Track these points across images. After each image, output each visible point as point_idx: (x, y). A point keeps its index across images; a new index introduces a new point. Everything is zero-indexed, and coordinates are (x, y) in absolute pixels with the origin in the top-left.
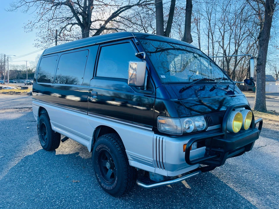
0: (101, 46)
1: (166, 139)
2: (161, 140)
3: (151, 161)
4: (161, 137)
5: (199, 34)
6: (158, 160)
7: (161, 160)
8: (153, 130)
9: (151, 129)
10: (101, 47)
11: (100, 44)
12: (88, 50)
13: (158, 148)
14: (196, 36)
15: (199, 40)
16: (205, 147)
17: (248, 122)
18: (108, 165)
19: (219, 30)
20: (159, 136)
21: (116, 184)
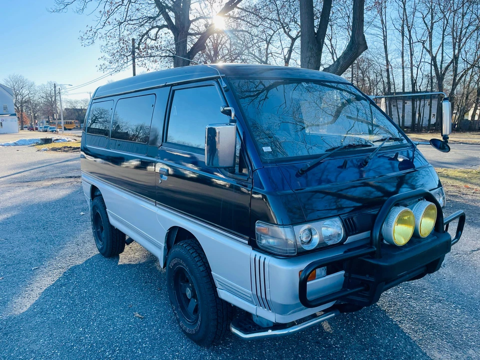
0: (174, 88)
1: (270, 261)
2: (262, 261)
3: (249, 296)
4: (263, 256)
5: (385, 29)
6: (259, 294)
7: (264, 296)
8: (249, 244)
9: (247, 242)
10: (174, 91)
11: (172, 85)
12: (155, 94)
13: (259, 273)
14: (379, 33)
15: (384, 40)
16: (343, 272)
17: (427, 225)
18: (189, 293)
19: (424, 19)
20: (259, 254)
21: (200, 326)
